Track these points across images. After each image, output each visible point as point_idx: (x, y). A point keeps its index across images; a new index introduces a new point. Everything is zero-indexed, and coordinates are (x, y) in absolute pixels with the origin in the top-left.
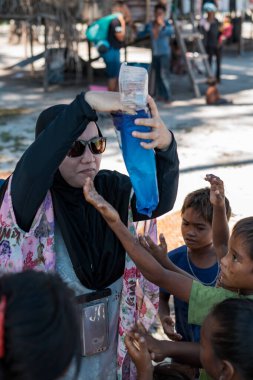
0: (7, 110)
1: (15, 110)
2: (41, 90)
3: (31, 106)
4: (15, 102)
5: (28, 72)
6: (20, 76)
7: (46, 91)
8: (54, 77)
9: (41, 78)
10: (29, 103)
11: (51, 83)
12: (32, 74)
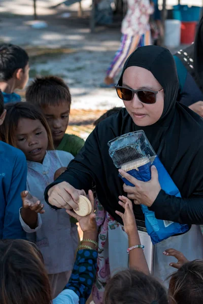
0: (50, 49)
1: (58, 49)
2: (87, 31)
3: (74, 46)
4: (57, 42)
5: (75, 12)
6: (66, 15)
7: (93, 32)
8: (102, 18)
9: (88, 18)
10: (72, 43)
11: (98, 24)
12: (79, 15)
